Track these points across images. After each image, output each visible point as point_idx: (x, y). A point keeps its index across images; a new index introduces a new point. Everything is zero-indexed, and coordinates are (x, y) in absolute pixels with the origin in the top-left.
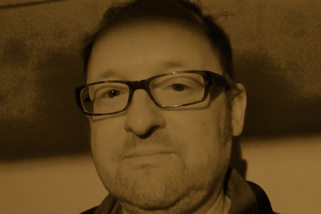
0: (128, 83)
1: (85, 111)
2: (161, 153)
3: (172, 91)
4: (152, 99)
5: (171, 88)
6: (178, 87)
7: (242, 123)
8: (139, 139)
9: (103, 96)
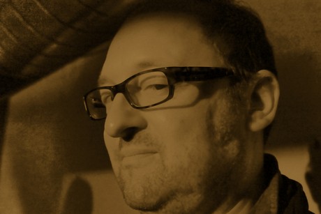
2: (144, 153)
7: (271, 116)
8: (123, 141)
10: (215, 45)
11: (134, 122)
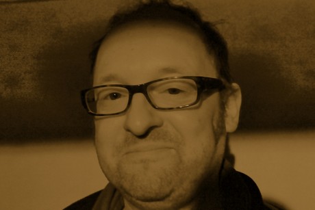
0: (128, 87)
1: (90, 111)
3: (168, 95)
4: (150, 101)
5: (168, 92)
6: (174, 91)
7: (237, 119)
9: (106, 98)
10: (213, 62)
11: (156, 121)
